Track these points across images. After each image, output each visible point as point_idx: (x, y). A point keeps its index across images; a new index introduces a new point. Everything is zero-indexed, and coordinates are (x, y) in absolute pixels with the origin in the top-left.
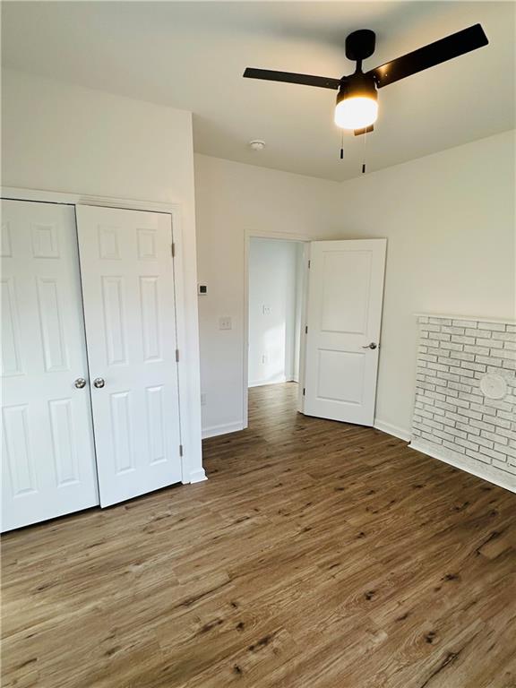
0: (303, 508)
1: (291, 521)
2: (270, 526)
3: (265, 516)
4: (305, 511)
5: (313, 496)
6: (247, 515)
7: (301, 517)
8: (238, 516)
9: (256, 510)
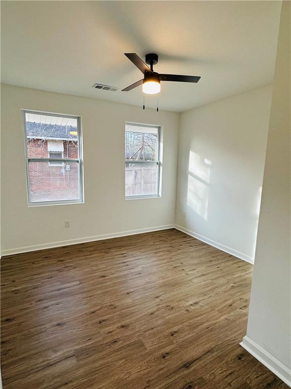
0: (157, 310)
1: (165, 302)
2: (177, 300)
3: (181, 306)
4: (155, 309)
5: (148, 321)
6: (193, 308)
7: (159, 305)
8: (197, 307)
9: (187, 310)
